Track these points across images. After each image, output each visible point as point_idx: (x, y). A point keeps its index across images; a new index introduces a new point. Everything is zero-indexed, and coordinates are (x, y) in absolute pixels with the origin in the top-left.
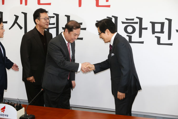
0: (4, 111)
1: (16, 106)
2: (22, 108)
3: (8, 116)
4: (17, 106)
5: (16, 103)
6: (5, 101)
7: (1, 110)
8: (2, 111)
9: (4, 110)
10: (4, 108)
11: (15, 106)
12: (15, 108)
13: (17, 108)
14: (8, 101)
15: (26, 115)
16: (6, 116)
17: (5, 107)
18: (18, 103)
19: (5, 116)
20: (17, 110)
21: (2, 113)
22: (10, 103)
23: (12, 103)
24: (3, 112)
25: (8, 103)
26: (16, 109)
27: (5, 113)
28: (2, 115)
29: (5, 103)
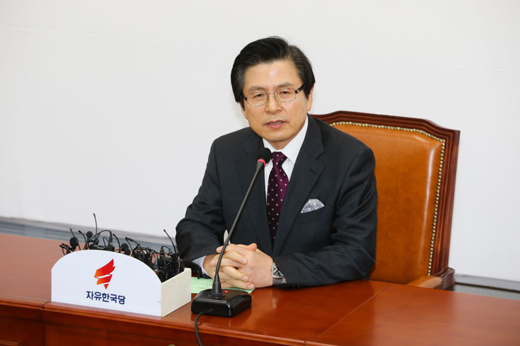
0: (108, 279)
1: (158, 261)
2: (182, 270)
3: (123, 300)
4: (161, 263)
5: (159, 251)
6: (111, 240)
7: (95, 277)
8: (100, 282)
9: (108, 275)
10: (109, 268)
11: (154, 260)
12: (153, 269)
13: (159, 269)
14: (126, 242)
16: (118, 300)
17: (112, 262)
18: (166, 251)
19: (113, 299)
20: (163, 279)
21: (101, 288)
22: (134, 246)
23: (142, 249)
24: (106, 286)
25: (124, 249)
26: (157, 274)
27: (114, 287)
28: (98, 296)
29: (112, 249)
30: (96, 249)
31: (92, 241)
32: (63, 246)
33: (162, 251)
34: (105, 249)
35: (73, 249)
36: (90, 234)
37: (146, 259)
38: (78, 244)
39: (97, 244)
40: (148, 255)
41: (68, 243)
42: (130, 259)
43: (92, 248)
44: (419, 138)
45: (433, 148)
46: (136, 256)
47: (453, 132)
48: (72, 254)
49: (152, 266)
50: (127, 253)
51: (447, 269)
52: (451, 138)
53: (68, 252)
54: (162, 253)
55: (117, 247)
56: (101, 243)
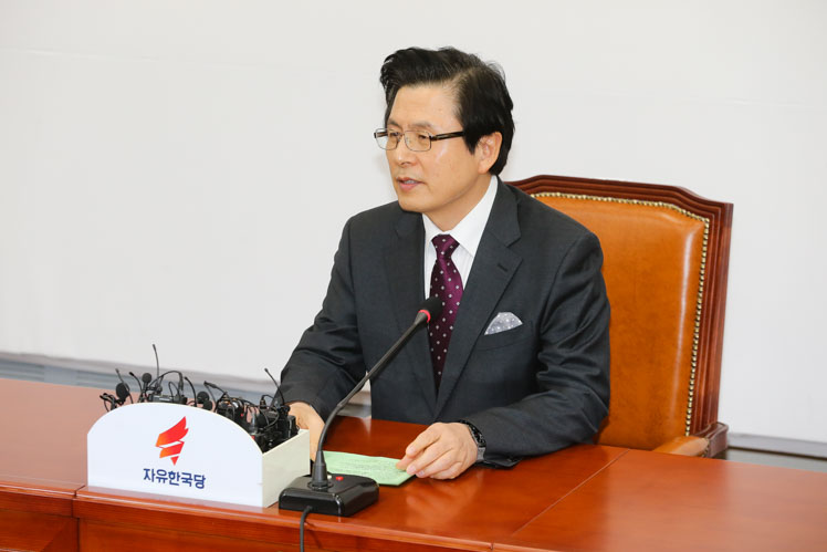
0: (177, 449)
1: (257, 419)
2: (294, 433)
3: (202, 482)
4: (261, 422)
5: (258, 404)
6: (181, 386)
7: (157, 445)
8: (165, 453)
9: (176, 443)
10: (179, 431)
11: (250, 418)
12: (249, 431)
13: (259, 431)
14: (205, 390)
15: (319, 478)
16: (194, 483)
17: (183, 422)
18: (269, 402)
19: (186, 481)
20: (265, 446)
21: (166, 464)
22: (218, 397)
23: (230, 400)
24: (175, 460)
25: (203, 401)
26: (256, 438)
27: (186, 462)
28: (162, 476)
29: (184, 401)
30: (158, 400)
31: (151, 388)
32: (105, 397)
33: (263, 402)
34: (173, 402)
35: (122, 402)
36: (147, 378)
37: (238, 417)
38: (128, 394)
39: (159, 393)
40: (240, 410)
41: (113, 393)
42: (212, 415)
43: (150, 399)
44: (668, 217)
45: (691, 231)
46: (221, 411)
47: (722, 205)
48: (120, 409)
49: (247, 427)
50: (208, 407)
51: (715, 425)
52: (718, 215)
53: (114, 407)
54: (263, 406)
55: (191, 399)
56: (166, 392)
